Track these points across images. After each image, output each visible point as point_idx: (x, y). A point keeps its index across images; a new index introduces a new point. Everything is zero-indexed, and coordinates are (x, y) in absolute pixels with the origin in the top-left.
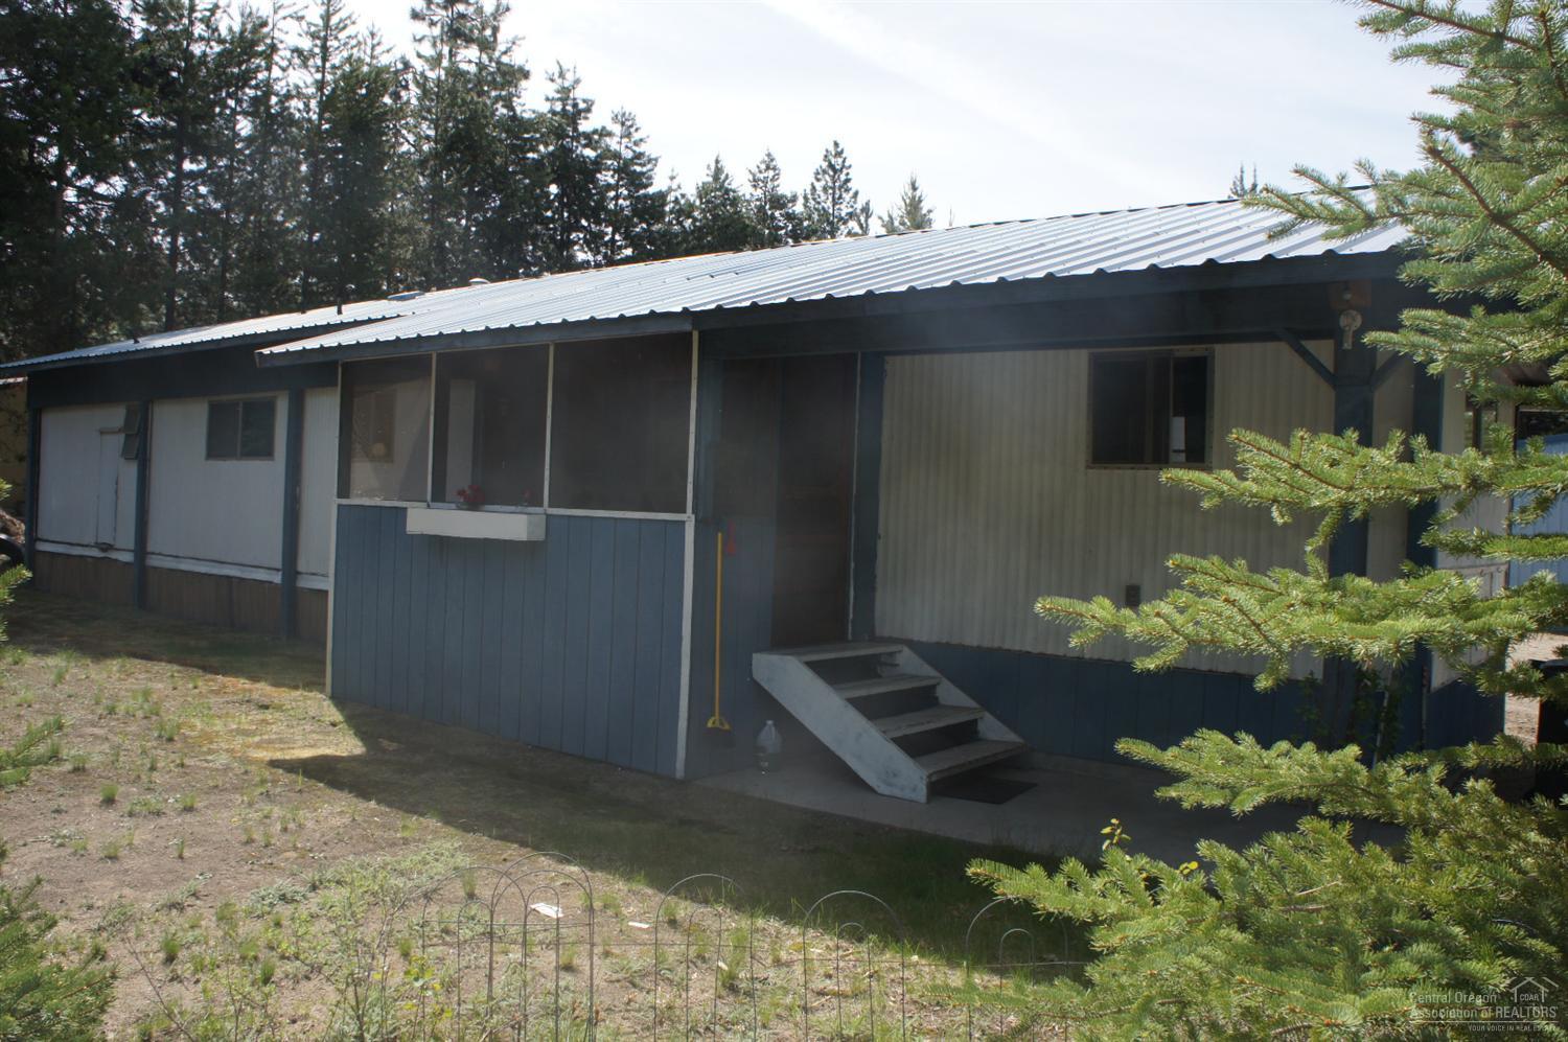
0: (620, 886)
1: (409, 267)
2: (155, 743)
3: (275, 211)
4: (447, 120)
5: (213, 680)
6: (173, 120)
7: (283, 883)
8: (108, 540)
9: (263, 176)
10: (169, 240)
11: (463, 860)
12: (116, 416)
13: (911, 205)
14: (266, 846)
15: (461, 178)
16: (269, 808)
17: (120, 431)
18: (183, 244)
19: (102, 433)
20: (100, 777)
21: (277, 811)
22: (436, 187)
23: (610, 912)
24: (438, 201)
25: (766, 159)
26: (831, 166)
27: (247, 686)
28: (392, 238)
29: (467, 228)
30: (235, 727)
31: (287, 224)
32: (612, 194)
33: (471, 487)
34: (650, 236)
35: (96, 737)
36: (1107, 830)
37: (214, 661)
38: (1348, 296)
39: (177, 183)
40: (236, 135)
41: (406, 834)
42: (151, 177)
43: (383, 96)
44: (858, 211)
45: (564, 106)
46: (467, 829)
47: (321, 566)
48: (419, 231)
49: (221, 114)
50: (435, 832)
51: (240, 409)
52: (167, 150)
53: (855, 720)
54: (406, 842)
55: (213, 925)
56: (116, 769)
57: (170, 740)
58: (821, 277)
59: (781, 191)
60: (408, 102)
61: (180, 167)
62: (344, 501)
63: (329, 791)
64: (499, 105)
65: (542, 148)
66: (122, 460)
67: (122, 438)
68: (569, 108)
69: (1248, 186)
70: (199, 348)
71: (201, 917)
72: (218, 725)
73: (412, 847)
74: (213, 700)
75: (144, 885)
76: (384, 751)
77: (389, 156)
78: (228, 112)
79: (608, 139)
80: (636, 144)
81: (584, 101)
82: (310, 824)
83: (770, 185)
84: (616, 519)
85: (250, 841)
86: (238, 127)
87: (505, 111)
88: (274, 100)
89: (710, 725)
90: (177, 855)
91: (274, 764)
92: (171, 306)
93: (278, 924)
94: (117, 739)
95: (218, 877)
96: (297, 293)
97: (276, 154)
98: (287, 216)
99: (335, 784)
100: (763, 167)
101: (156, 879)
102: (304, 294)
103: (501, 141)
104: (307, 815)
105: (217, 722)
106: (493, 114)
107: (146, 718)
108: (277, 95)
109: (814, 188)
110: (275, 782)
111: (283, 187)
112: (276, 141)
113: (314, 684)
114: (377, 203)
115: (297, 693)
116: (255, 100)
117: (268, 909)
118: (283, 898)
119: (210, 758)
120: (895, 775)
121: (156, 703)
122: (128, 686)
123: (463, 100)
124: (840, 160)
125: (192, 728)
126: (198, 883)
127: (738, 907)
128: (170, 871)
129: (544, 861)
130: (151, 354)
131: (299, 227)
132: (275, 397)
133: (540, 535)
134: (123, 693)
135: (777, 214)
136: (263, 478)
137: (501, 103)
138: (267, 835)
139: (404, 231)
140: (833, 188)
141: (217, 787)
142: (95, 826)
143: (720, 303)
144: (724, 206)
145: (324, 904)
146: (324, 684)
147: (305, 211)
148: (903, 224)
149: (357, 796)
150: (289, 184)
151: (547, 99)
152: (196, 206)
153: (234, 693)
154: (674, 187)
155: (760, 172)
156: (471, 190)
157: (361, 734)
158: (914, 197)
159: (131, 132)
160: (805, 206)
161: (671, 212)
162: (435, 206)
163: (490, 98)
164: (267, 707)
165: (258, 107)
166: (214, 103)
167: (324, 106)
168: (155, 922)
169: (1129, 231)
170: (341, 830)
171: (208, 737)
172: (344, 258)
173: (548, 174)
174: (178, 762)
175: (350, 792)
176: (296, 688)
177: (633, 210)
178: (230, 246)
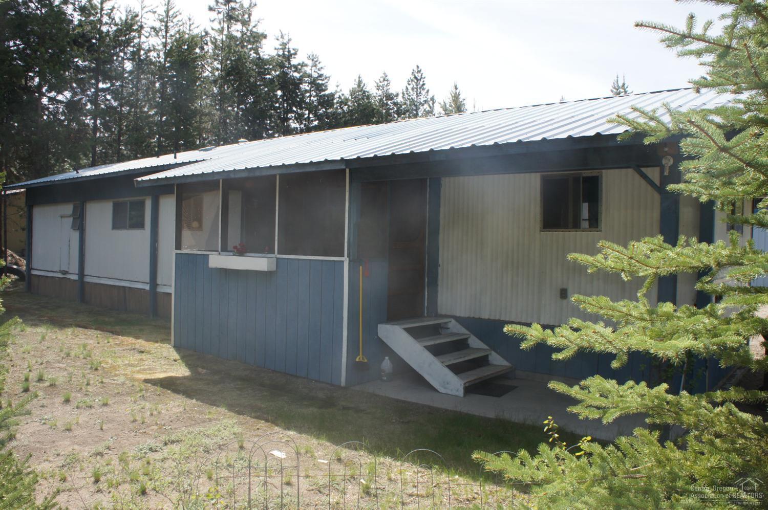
0: (314, 441)
1: (210, 132)
2: (89, 371)
3: (144, 106)
4: (227, 60)
5: (116, 339)
6: (94, 63)
7: (151, 442)
8: (66, 269)
9: (138, 90)
10: (93, 121)
11: (237, 429)
12: (68, 209)
13: (455, 97)
14: (143, 423)
15: (234, 88)
16: (144, 404)
17: (70, 216)
18: (100, 124)
19: (62, 217)
20: (63, 388)
21: (148, 405)
22: (222, 93)
23: (309, 455)
24: (223, 99)
25: (383, 76)
26: (416, 78)
27: (133, 341)
28: (201, 118)
29: (238, 113)
30: (127, 362)
31: (150, 113)
32: (308, 94)
33: (240, 245)
34: (327, 115)
35: (60, 368)
36: (546, 422)
37: (117, 328)
38: (666, 149)
39: (96, 94)
40: (124, 70)
41: (210, 416)
42: (83, 92)
43: (195, 49)
44: (429, 99)
45: (284, 52)
46: (239, 413)
47: (168, 282)
48: (214, 115)
49: (117, 60)
50: (224, 415)
51: (128, 205)
52: (91, 78)
53: (428, 356)
54: (210, 420)
55: (117, 463)
56: (70, 384)
57: (96, 369)
58: (408, 140)
59: (390, 91)
60: (208, 52)
61: (97, 86)
62: (179, 252)
63: (173, 395)
64: (252, 52)
65: (273, 72)
66: (72, 230)
67: (71, 219)
68: (286, 53)
69: (620, 84)
70: (107, 176)
71: (111, 459)
72: (119, 362)
73: (213, 423)
74: (117, 349)
75: (84, 443)
76: (200, 374)
77: (199, 79)
78: (120, 59)
79: (305, 68)
80: (319, 70)
81: (294, 49)
82: (164, 412)
83: (385, 89)
84: (310, 260)
85: (135, 421)
86: (125, 66)
87: (255, 55)
88: (142, 52)
89: (357, 360)
90: (99, 428)
91: (147, 381)
92: (94, 153)
93: (148, 463)
94: (71, 369)
95: (119, 439)
96: (155, 146)
97: (144, 79)
98: (150, 108)
99: (176, 391)
100: (382, 80)
101: (90, 440)
102: (158, 147)
103: (253, 70)
104: (163, 407)
105: (119, 360)
106: (249, 57)
107: (84, 358)
108: (144, 50)
109: (407, 88)
110: (147, 390)
111: (148, 95)
112: (143, 73)
113: (166, 340)
114: (193, 101)
115: (157, 345)
116: (133, 53)
117: (144, 455)
118: (151, 449)
119: (115, 378)
120: (448, 383)
121: (89, 351)
122: (76, 342)
123: (234, 50)
124: (420, 75)
125: (107, 363)
126: (110, 443)
127: (371, 452)
128: (97, 437)
129: (277, 429)
130: (85, 179)
131: (156, 114)
132: (145, 199)
133: (274, 268)
134: (74, 346)
135: (389, 102)
136: (140, 238)
137: (253, 51)
138: (143, 418)
139: (206, 115)
140: (417, 88)
141: (119, 393)
142: (61, 414)
143: (359, 155)
144: (363, 99)
145: (171, 452)
146: (170, 340)
147: (158, 106)
148: (451, 106)
149: (186, 397)
150: (150, 93)
151: (275, 49)
152: (106, 106)
153: (127, 345)
154: (338, 90)
155: (381, 82)
156: (239, 94)
157: (188, 365)
158: (456, 93)
159: (74, 69)
160: (403, 97)
161: (337, 103)
162: (222, 102)
163: (247, 49)
164: (142, 352)
165: (135, 56)
166: (113, 55)
167: (167, 54)
168: (90, 462)
169: (560, 115)
170: (179, 415)
171: (114, 368)
172: (178, 129)
173: (276, 86)
174: (100, 380)
175: (183, 395)
176: (157, 342)
177: (318, 102)
178: (122, 124)
